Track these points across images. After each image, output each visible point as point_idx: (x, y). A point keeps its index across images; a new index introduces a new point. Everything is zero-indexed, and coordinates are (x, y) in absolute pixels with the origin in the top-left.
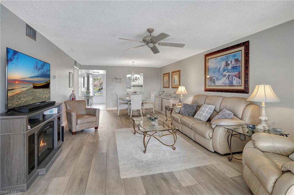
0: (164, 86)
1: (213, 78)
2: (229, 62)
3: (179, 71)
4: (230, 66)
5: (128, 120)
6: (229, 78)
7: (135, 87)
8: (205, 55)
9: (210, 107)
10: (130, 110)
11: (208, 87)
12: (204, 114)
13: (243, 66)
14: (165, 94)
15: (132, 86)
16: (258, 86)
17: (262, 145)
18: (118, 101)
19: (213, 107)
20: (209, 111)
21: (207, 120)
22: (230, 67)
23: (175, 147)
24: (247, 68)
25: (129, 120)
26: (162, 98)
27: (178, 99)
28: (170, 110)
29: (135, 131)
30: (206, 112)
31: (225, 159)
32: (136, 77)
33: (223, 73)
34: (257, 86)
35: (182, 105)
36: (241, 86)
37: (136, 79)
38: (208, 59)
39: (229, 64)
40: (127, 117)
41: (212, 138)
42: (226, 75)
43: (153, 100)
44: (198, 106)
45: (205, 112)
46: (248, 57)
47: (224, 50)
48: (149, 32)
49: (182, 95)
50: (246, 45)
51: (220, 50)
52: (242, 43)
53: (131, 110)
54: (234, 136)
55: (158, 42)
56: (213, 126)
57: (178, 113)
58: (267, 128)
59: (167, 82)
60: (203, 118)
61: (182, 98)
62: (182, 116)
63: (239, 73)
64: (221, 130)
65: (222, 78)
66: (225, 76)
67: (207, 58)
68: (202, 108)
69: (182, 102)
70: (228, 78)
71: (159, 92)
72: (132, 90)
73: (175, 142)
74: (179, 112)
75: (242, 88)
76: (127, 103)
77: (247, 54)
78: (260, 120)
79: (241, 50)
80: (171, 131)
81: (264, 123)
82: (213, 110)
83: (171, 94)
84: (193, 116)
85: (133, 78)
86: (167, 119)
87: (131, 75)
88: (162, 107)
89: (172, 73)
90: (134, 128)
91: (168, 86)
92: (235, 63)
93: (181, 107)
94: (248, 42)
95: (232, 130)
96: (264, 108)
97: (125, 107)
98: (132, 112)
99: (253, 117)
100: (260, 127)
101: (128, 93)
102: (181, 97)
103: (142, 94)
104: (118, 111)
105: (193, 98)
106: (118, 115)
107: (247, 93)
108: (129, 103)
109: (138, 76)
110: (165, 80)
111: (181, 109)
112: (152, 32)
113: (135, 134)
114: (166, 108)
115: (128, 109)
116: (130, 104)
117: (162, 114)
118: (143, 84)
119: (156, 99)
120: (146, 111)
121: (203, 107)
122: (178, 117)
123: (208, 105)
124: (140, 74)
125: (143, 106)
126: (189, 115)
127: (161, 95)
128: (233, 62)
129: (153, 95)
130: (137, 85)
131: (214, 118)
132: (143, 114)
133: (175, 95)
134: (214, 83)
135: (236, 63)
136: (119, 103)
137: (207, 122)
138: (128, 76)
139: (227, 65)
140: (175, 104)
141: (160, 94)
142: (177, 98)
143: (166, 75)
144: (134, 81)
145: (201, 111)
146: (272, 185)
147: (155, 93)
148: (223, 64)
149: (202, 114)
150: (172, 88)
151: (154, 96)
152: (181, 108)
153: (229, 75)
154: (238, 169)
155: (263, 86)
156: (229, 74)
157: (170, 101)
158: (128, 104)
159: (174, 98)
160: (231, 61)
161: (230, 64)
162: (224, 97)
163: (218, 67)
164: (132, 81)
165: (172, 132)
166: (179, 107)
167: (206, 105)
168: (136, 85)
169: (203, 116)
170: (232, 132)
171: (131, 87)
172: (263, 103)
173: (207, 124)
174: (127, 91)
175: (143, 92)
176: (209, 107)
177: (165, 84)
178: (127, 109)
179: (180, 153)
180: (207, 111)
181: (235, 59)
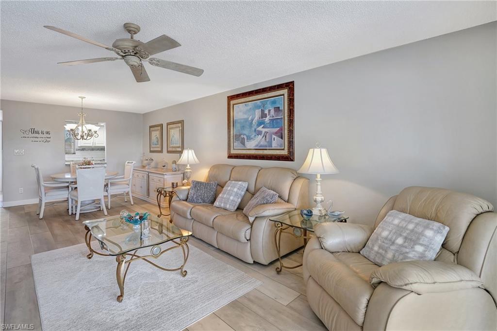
0: (151, 150)
1: (242, 136)
2: (266, 112)
3: (182, 122)
4: (268, 117)
5: (69, 226)
6: (266, 137)
7: (85, 151)
8: (228, 97)
9: (241, 185)
10: (74, 202)
11: (233, 152)
12: (232, 198)
13: (286, 118)
14: (153, 164)
15: (79, 150)
16: (313, 149)
17: (331, 242)
18: (42, 183)
19: (245, 185)
20: (240, 192)
21: (236, 208)
22: (267, 120)
23: (186, 271)
24: (291, 122)
25: (72, 224)
26: (148, 172)
27: (180, 172)
28: (168, 195)
29: (92, 250)
30: (234, 194)
31: (271, 272)
32: (90, 130)
33: (258, 129)
34: (311, 151)
35: (192, 185)
36: (283, 149)
37: (90, 134)
38: (233, 105)
39: (266, 114)
40: (66, 218)
41: (250, 239)
42: (262, 131)
43: (131, 177)
44: (218, 185)
45: (231, 196)
46: (293, 106)
47: (259, 92)
48: (129, 31)
49: (188, 165)
50: (290, 86)
51: (253, 91)
52: (284, 84)
53: (77, 202)
54: (285, 232)
55: (151, 57)
56: (251, 219)
57: (184, 200)
58: (324, 213)
59: (158, 142)
60: (230, 205)
61: (189, 171)
62: (192, 206)
63: (281, 129)
64: (264, 224)
65: (255, 136)
66: (259, 133)
67: (232, 102)
68: (227, 188)
69: (188, 179)
70: (264, 137)
71: (142, 162)
72: (79, 157)
73: (186, 260)
74: (185, 198)
75: (285, 152)
76: (68, 187)
77: (291, 101)
78: (316, 201)
79: (283, 95)
80: (178, 240)
81: (319, 205)
82: (245, 189)
83: (167, 163)
84: (213, 202)
85: (83, 132)
86: (161, 213)
87: (76, 125)
88: (148, 190)
89: (167, 125)
90: (89, 245)
91: (160, 150)
92: (274, 114)
93: (189, 187)
94: (292, 83)
95: (281, 223)
96: (319, 183)
97: (62, 195)
98: (81, 206)
99: (303, 196)
100: (316, 212)
101: (69, 165)
102: (187, 169)
103: (105, 165)
104: (40, 207)
105: (209, 170)
106: (41, 216)
107: (292, 161)
108: (71, 186)
109: (94, 128)
110: (154, 138)
111: (190, 191)
112: (135, 33)
113: (90, 258)
114: (160, 192)
115: (70, 200)
116: (76, 188)
117: (149, 203)
118: (104, 145)
119: (136, 174)
120: (114, 199)
121: (228, 186)
122: (185, 209)
123: (236, 182)
124: (97, 124)
125: (107, 191)
126: (204, 202)
127: (147, 167)
128: (272, 112)
129: (129, 167)
130: (91, 147)
131: (248, 204)
132: (107, 208)
133: (174, 166)
134: (243, 143)
135: (276, 113)
136: (43, 189)
137: (237, 212)
138: (69, 127)
139: (263, 115)
140: (177, 183)
141: (144, 165)
142: (179, 170)
143: (156, 128)
144: (85, 137)
145: (225, 193)
146: (363, 311)
147: (134, 162)
148: (258, 113)
149: (229, 199)
150: (168, 152)
151: (132, 169)
152: (189, 189)
153: (266, 132)
154: (293, 285)
155: (319, 149)
156: (266, 130)
157: (165, 177)
158: (70, 189)
159: (173, 171)
160: (269, 111)
161: (268, 114)
162: (260, 168)
163: (250, 119)
164: (79, 137)
165: (179, 243)
166: (184, 188)
167: (233, 182)
168: (89, 147)
169: (230, 201)
170: (282, 226)
171: (76, 152)
172: (319, 176)
173: (239, 216)
174: (66, 159)
175: (106, 162)
176: (239, 185)
177: (153, 146)
178: (68, 200)
179: (197, 281)
180: (236, 193)
181: (274, 108)
